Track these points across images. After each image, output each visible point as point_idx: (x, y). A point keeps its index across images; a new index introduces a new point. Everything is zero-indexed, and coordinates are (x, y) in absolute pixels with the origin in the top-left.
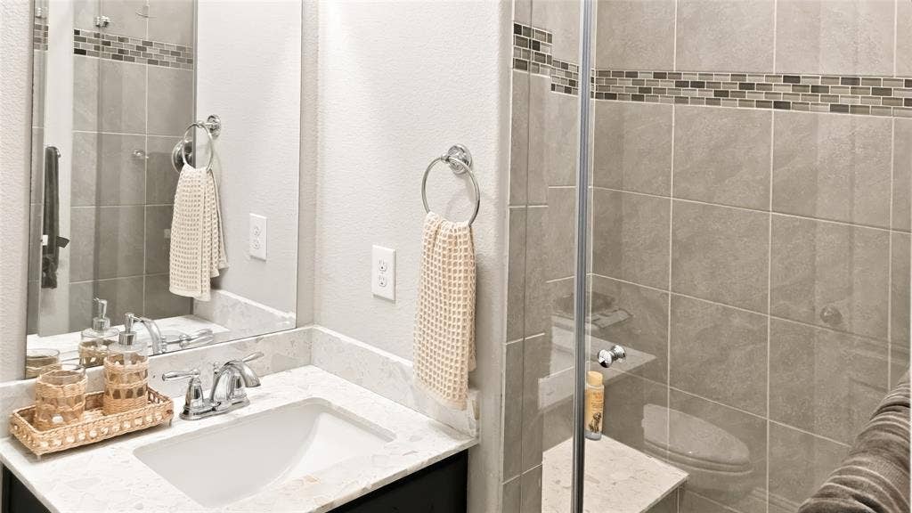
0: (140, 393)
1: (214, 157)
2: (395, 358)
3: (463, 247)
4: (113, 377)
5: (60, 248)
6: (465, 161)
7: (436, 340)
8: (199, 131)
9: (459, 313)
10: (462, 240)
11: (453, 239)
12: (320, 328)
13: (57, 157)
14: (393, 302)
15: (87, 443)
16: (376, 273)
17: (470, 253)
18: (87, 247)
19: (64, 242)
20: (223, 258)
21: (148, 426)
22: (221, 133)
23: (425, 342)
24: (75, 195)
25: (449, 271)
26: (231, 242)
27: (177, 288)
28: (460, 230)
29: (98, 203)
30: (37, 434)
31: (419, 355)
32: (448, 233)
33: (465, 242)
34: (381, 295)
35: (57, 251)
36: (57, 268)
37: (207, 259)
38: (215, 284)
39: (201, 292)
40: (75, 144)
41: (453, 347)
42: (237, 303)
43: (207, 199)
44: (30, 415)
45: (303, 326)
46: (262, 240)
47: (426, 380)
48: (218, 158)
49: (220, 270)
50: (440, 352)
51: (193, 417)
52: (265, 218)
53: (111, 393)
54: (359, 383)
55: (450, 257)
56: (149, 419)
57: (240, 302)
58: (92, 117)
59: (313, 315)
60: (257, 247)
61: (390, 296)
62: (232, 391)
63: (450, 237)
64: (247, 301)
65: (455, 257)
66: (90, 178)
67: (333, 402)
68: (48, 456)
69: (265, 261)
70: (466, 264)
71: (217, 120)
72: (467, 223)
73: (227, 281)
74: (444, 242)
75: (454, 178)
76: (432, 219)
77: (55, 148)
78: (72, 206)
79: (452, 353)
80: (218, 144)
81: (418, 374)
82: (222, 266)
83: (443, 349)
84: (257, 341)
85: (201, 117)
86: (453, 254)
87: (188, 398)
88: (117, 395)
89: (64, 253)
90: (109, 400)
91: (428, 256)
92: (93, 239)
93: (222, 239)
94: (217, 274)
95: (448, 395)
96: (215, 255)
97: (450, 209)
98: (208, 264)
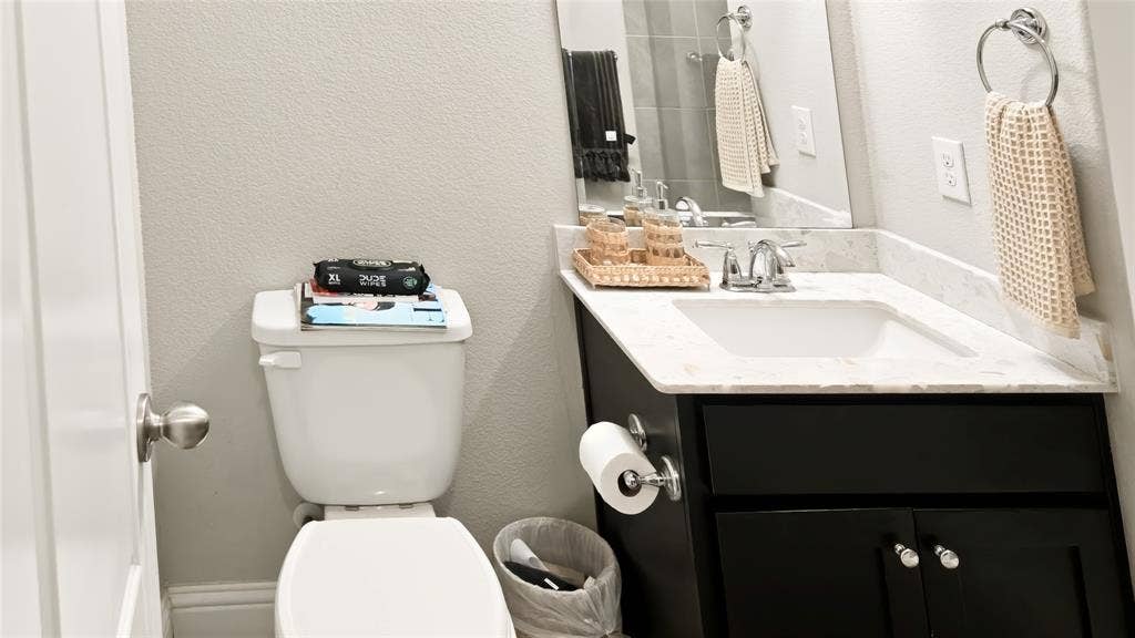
0: (677, 255)
1: (748, 47)
2: (979, 272)
3: (1039, 132)
4: (651, 237)
5: (629, 145)
6: (1035, 27)
7: (1020, 247)
8: (732, 22)
9: (1045, 214)
10: (1037, 124)
11: (1026, 123)
12: (883, 232)
13: (614, 60)
14: (969, 205)
15: (631, 285)
16: (941, 170)
17: (1051, 139)
18: (654, 147)
19: (631, 140)
20: (772, 154)
21: (685, 285)
22: (753, 23)
23: (1007, 250)
24: (636, 96)
25: (1024, 162)
26: (776, 136)
27: (730, 183)
28: (1033, 112)
29: (659, 105)
30: (590, 267)
31: (1002, 265)
32: (1016, 115)
33: (1042, 127)
34: (952, 196)
35: (626, 148)
36: (627, 163)
37: (754, 154)
38: (767, 181)
39: (755, 189)
40: (630, 48)
41: (1043, 256)
42: (792, 201)
43: (745, 92)
44: (587, 254)
45: (861, 227)
46: (808, 134)
47: (1015, 297)
48: (752, 48)
49: (771, 167)
50: (1028, 262)
51: (732, 289)
52: (808, 110)
53: (651, 250)
54: (940, 298)
55: (1022, 145)
56: (686, 279)
57: (795, 201)
58: (642, 22)
59: (875, 217)
60: (804, 142)
61: (964, 198)
62: (773, 275)
63: (1019, 120)
64: (803, 200)
65: (1030, 145)
66: (647, 81)
67: (899, 309)
68: (600, 287)
69: (815, 157)
70: (1047, 154)
71: (747, 11)
72: (1042, 103)
73: (779, 178)
74: (1011, 126)
75: (1026, 50)
76: (995, 100)
77: (612, 52)
78: (635, 106)
79: (1044, 264)
80: (750, 35)
81: (1005, 289)
82: (772, 162)
83: (1032, 259)
84: (803, 233)
85: (732, 9)
86: (1026, 141)
87: (725, 271)
88: (655, 252)
89: (632, 149)
90: (650, 256)
91: (993, 144)
92: (659, 141)
93: (768, 135)
94: (768, 171)
95: (1046, 316)
96: (762, 151)
97: (1025, 88)
98: (755, 159)
